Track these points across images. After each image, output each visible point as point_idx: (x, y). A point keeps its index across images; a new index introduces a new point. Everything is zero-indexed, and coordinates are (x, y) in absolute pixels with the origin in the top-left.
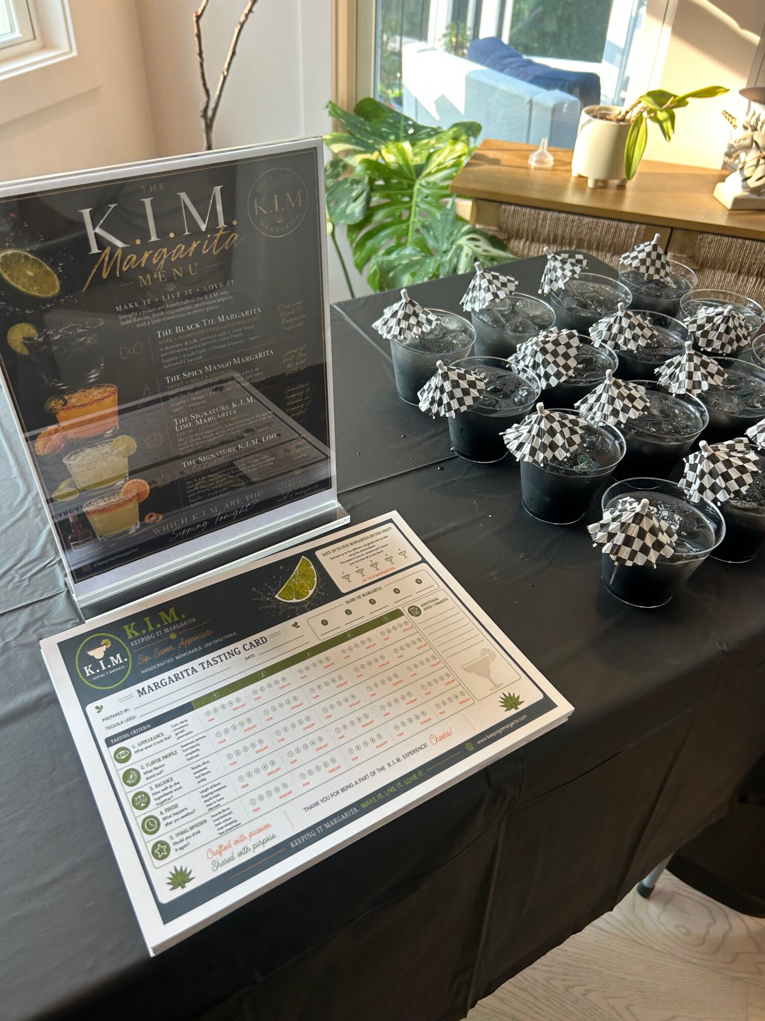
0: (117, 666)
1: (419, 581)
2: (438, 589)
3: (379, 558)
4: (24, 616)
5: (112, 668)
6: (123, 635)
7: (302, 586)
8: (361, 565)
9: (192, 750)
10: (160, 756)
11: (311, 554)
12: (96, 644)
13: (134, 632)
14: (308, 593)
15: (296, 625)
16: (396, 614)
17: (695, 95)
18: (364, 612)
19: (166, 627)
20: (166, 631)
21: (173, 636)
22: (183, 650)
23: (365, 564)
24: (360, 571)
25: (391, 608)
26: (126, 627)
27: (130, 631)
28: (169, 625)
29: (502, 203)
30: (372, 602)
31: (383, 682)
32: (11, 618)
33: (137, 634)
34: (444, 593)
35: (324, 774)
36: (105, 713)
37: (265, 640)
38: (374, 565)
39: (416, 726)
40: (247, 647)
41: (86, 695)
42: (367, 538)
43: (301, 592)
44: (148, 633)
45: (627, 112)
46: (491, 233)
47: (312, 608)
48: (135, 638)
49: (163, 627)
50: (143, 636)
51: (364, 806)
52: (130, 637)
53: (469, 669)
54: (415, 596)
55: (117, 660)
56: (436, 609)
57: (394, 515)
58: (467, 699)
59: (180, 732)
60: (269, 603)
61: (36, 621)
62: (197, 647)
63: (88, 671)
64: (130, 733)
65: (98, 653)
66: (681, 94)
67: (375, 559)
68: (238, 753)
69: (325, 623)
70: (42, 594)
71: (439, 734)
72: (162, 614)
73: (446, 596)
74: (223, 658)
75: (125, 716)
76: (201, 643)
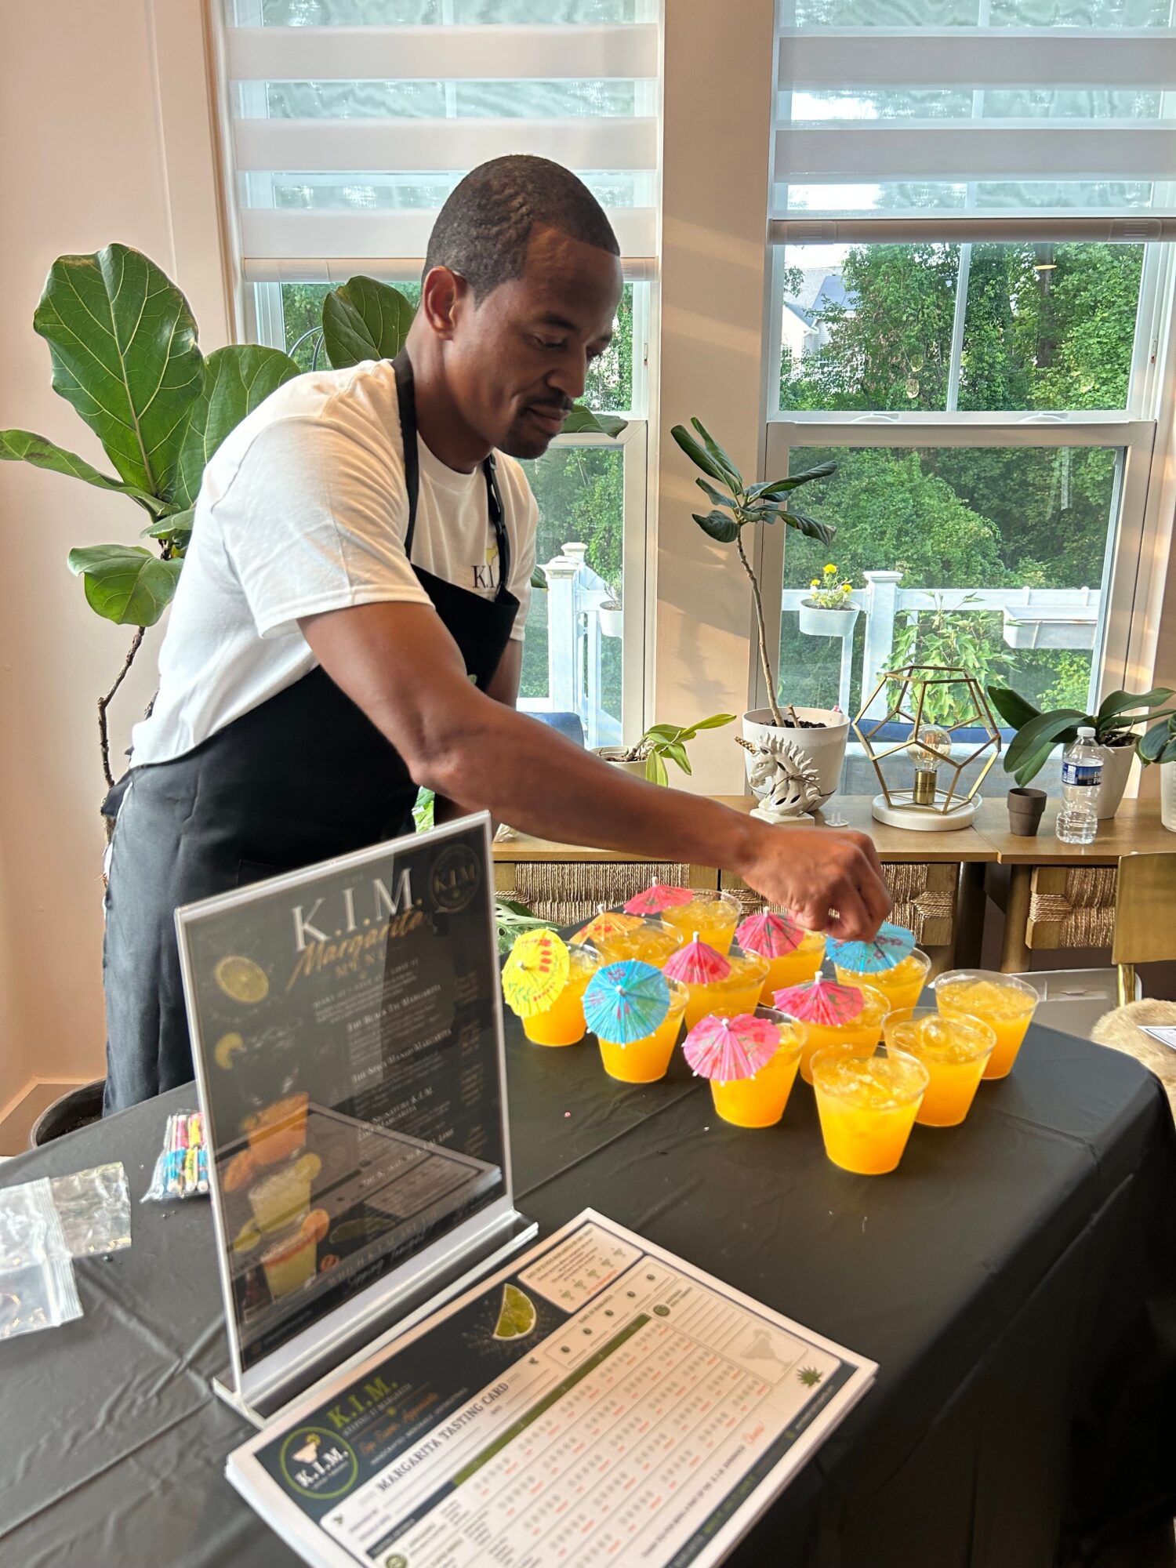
0: (339, 1463)
1: (651, 1278)
2: (676, 1281)
3: (594, 1265)
4: (172, 1443)
5: (333, 1468)
6: (331, 1425)
7: (519, 1317)
8: (577, 1277)
9: (479, 1532)
10: (444, 1549)
11: (513, 1279)
12: (300, 1444)
13: (343, 1418)
14: (530, 1324)
15: (533, 1361)
16: (642, 1320)
17: (701, 726)
18: (606, 1329)
19: (379, 1403)
20: (381, 1407)
21: (392, 1412)
22: (412, 1424)
23: (581, 1276)
24: (579, 1284)
25: (634, 1315)
26: (331, 1414)
27: (337, 1419)
28: (382, 1400)
29: (516, 862)
30: (609, 1314)
31: (664, 1395)
32: (156, 1448)
33: (347, 1420)
34: (684, 1284)
35: (646, 1512)
36: (349, 1522)
37: (504, 1388)
38: (592, 1274)
39: (721, 1433)
40: (488, 1400)
41: (315, 1508)
42: (570, 1247)
43: (521, 1324)
44: (360, 1415)
45: (635, 751)
46: (508, 899)
47: (542, 1338)
48: (346, 1425)
49: (375, 1404)
50: (353, 1420)
51: (708, 1530)
52: (339, 1425)
53: (751, 1355)
54: (654, 1295)
55: (333, 1457)
56: (684, 1303)
57: (589, 1213)
58: (764, 1387)
59: (454, 1516)
60: (489, 1346)
61: (192, 1443)
62: (426, 1416)
63: (304, 1479)
64: (392, 1536)
65: (307, 1454)
66: (688, 727)
67: (590, 1267)
68: (535, 1519)
69: (565, 1350)
70: (184, 1408)
71: (751, 1431)
72: (368, 1388)
73: (688, 1286)
74: (465, 1419)
75: (376, 1520)
76: (430, 1410)
